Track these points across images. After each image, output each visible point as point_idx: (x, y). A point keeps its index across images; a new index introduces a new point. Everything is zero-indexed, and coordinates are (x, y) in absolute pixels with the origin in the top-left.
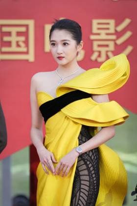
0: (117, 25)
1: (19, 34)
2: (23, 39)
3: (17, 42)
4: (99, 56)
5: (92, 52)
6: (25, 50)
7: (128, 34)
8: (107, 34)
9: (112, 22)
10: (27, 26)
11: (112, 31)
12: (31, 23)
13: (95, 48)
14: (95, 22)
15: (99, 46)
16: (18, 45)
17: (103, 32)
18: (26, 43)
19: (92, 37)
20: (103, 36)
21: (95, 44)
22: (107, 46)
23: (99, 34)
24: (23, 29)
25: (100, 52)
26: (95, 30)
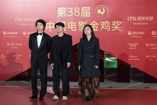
0: (84, 23)
4: (80, 30)
5: (79, 29)
8: (82, 25)
9: (83, 22)
11: (83, 24)
12: (65, 22)
13: (79, 28)
14: (79, 22)
15: (80, 27)
17: (81, 24)
19: (79, 25)
20: (81, 25)
21: (79, 27)
22: (82, 27)
23: (80, 25)
25: (80, 29)
26: (79, 24)
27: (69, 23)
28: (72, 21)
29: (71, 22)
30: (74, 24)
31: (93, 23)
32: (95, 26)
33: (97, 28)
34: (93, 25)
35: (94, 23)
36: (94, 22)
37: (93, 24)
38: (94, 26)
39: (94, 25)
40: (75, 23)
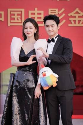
0: (59, 11)
1: (18, 15)
2: (20, 17)
3: (17, 18)
6: (20, 21)
7: (64, 15)
9: (57, 10)
10: (21, 11)
12: (23, 10)
14: (50, 10)
16: (18, 20)
18: (21, 18)
24: (20, 13)
27: (30, 12)
28: (36, 9)
29: (34, 10)
30: (40, 14)
31: (75, 11)
32: (79, 17)
33: (81, 22)
34: (75, 15)
35: (77, 12)
36: (77, 10)
37: (75, 13)
38: (77, 17)
39: (77, 15)
40: (42, 12)
